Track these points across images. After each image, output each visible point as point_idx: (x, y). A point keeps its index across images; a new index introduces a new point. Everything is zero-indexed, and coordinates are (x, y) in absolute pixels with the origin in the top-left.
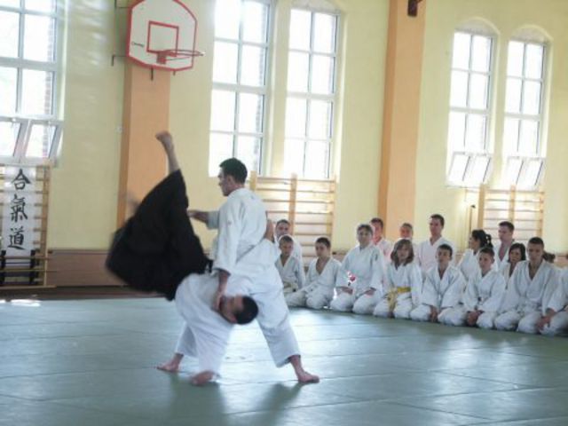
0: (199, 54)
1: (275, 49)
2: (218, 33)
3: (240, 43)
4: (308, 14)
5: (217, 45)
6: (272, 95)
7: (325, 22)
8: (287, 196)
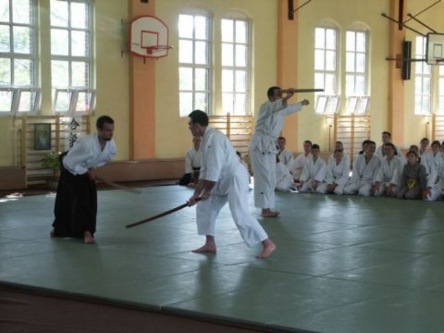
0: (170, 47)
1: (214, 42)
2: (181, 35)
3: (194, 40)
4: (232, 22)
5: (181, 42)
6: (214, 68)
7: (241, 26)
8: (225, 125)
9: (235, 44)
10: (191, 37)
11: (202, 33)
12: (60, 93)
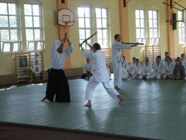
0: (75, 21)
1: (93, 18)
2: (79, 16)
3: (85, 18)
4: (100, 9)
5: (79, 19)
6: (93, 29)
7: (104, 11)
9: (102, 18)
10: (83, 16)
11: (88, 15)
12: (30, 43)
